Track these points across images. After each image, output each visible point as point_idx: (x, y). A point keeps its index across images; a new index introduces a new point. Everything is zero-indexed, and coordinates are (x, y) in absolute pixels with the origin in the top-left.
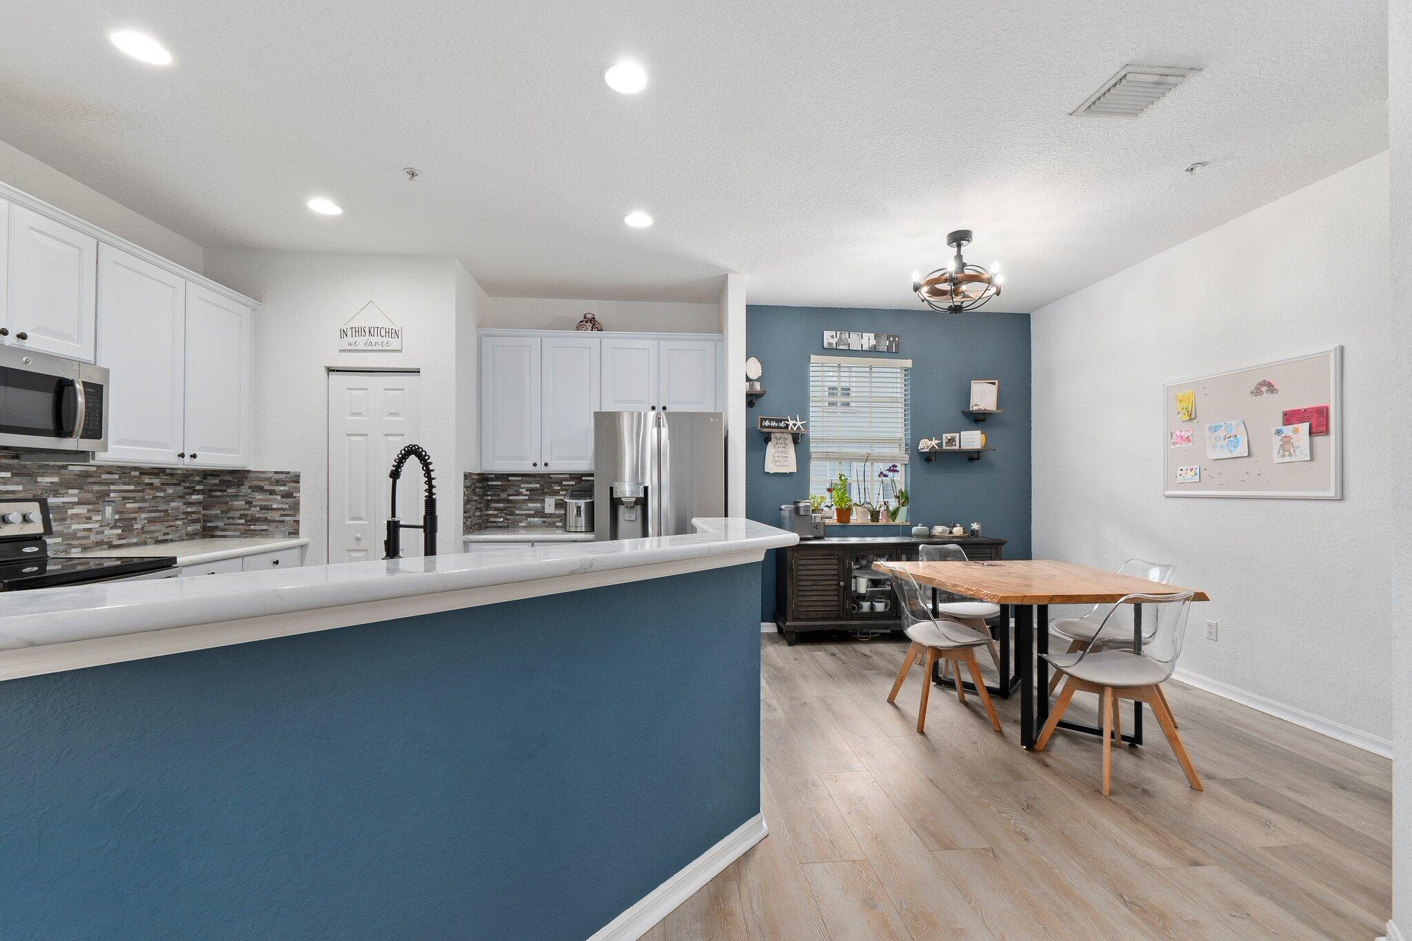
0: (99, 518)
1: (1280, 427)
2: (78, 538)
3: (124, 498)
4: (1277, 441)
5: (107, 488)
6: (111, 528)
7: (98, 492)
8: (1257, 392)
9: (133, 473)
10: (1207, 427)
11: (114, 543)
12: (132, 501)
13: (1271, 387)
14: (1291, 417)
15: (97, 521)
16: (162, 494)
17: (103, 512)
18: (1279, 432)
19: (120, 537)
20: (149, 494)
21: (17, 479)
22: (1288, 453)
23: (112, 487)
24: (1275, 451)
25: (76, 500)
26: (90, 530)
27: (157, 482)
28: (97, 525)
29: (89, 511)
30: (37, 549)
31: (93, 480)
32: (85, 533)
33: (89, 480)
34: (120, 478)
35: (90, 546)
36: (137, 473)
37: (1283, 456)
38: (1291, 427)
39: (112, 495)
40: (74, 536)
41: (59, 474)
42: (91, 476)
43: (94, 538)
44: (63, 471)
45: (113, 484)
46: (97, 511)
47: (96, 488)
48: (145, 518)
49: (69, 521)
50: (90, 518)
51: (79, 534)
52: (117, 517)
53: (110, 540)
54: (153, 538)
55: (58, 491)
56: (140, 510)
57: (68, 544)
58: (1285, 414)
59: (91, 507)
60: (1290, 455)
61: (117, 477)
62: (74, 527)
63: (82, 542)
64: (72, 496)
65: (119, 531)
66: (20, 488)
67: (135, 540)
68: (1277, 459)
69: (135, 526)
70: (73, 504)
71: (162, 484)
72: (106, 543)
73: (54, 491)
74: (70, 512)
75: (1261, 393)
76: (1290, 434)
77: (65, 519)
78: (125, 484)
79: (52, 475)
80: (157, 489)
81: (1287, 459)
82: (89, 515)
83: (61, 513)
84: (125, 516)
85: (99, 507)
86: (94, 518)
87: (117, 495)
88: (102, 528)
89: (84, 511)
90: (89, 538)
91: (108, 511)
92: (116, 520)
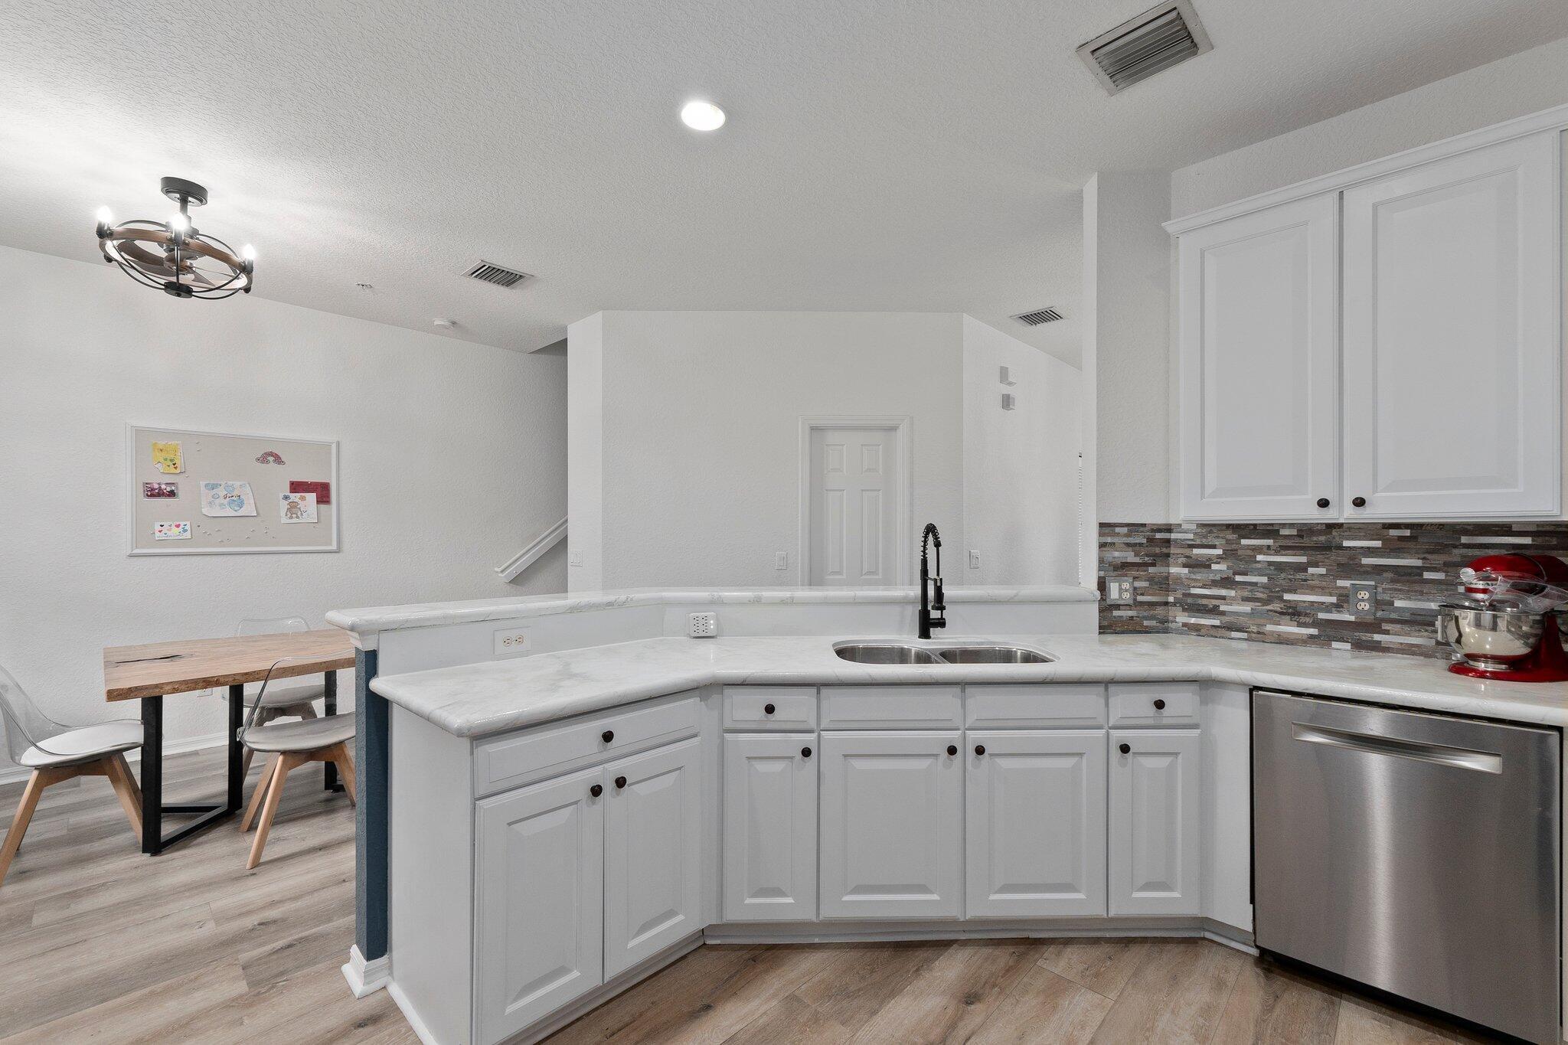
1: (288, 494)
4: (284, 505)
8: (264, 459)
10: (203, 483)
13: (278, 459)
14: (297, 487)
18: (286, 498)
22: (295, 515)
24: (283, 514)
37: (291, 518)
38: (298, 495)
58: (292, 484)
60: (297, 517)
68: (284, 520)
75: (268, 462)
76: (297, 500)
81: (295, 520)
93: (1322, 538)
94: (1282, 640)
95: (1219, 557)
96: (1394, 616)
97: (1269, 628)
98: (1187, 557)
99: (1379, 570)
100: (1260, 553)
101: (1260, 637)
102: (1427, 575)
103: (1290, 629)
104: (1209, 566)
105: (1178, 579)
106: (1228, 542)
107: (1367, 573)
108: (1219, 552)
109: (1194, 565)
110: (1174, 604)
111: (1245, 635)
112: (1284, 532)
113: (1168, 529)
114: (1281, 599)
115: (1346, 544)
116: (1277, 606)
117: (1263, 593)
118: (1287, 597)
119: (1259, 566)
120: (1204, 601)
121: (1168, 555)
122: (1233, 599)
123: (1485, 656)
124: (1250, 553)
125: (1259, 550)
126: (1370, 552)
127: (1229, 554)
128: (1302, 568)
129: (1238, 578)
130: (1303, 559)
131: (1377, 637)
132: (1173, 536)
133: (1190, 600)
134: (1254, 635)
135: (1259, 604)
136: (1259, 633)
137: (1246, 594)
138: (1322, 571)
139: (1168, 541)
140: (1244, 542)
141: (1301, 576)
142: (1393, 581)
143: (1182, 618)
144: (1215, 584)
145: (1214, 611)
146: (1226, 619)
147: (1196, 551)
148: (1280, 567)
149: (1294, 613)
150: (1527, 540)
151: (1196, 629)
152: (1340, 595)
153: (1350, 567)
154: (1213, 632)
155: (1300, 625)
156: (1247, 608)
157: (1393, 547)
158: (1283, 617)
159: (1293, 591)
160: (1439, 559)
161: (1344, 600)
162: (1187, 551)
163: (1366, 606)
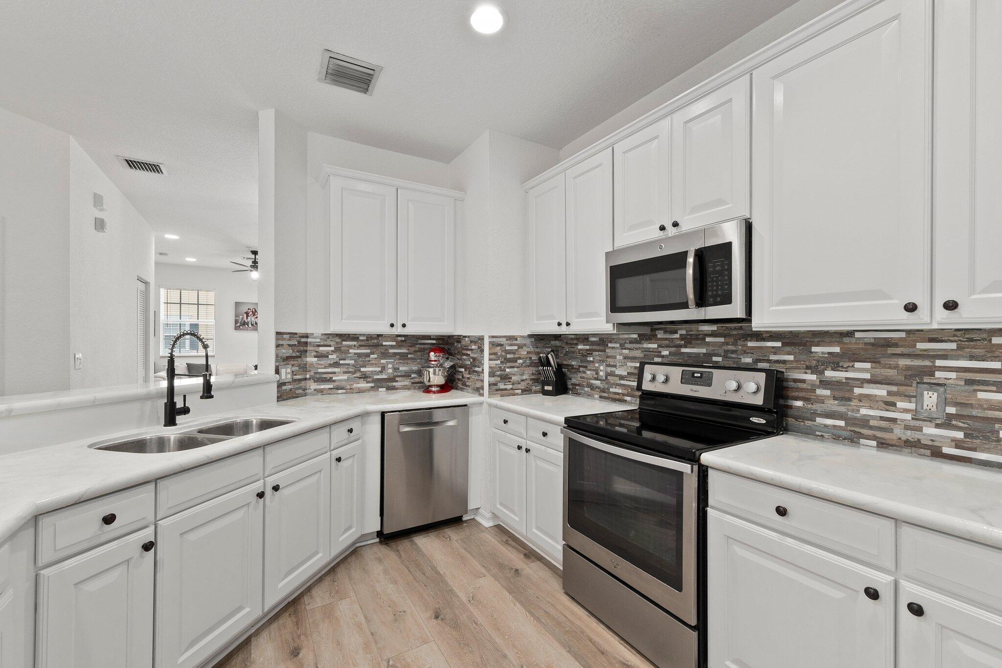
0: (912, 406)
2: (871, 428)
3: (969, 382)
5: (927, 363)
6: (938, 426)
7: (908, 368)
11: (946, 450)
12: (994, 388)
15: (906, 411)
17: (918, 398)
19: (958, 444)
21: (788, 349)
23: (939, 363)
25: (867, 376)
26: (894, 420)
28: (908, 417)
29: (890, 393)
30: (765, 422)
31: (898, 350)
32: (883, 424)
33: (890, 351)
34: (959, 348)
35: (894, 443)
39: (938, 374)
40: (864, 422)
41: (839, 343)
42: (898, 346)
43: (899, 432)
44: (846, 340)
45: (944, 357)
46: (905, 396)
47: (903, 362)
49: (854, 403)
50: (894, 405)
51: (872, 423)
52: (951, 410)
53: (935, 444)
55: (838, 363)
57: (855, 433)
59: (894, 389)
61: (953, 346)
62: (864, 411)
63: (879, 434)
64: (862, 370)
65: (960, 435)
66: (791, 358)
69: (1001, 434)
70: (862, 382)
72: (926, 447)
73: (833, 363)
74: (857, 391)
77: (849, 400)
78: (972, 358)
79: (830, 344)
82: (891, 399)
83: (843, 391)
84: (975, 412)
85: (911, 390)
86: (900, 405)
87: (953, 375)
88: (917, 423)
89: (881, 392)
90: (890, 430)
91: (930, 399)
92: (950, 417)
93: (376, 341)
94: (360, 391)
95: (333, 351)
96: (399, 374)
97: (355, 386)
98: (316, 352)
99: (395, 354)
100: (351, 349)
101: (351, 391)
102: (409, 356)
103: (363, 385)
104: (328, 357)
105: (312, 364)
106: (337, 343)
107: (391, 356)
108: (332, 348)
109: (320, 356)
110: (310, 379)
111: (344, 391)
112: (361, 338)
113: (306, 336)
114: (360, 371)
115: (384, 343)
116: (358, 375)
117: (352, 369)
118: (362, 369)
119: (350, 355)
120: (325, 376)
121: (306, 351)
122: (339, 373)
123: (434, 385)
124: (347, 348)
125: (350, 347)
126: (392, 347)
127: (337, 350)
128: (368, 355)
129: (341, 362)
130: (368, 351)
131: (394, 384)
132: (309, 340)
133: (318, 376)
134: (348, 390)
135: (350, 374)
136: (351, 389)
137: (345, 370)
138: (375, 356)
139: (306, 343)
141: (367, 359)
142: (399, 359)
143: (313, 386)
144: (331, 366)
145: (330, 380)
146: (336, 384)
147: (321, 349)
148: (359, 355)
149: (365, 377)
150: (434, 342)
151: (321, 391)
152: (382, 367)
153: (385, 355)
154: (329, 392)
155: (368, 382)
156: (345, 377)
157: (399, 345)
158: (361, 379)
159: (364, 366)
160: (412, 349)
161: (384, 368)
162: (317, 349)
163: (390, 371)
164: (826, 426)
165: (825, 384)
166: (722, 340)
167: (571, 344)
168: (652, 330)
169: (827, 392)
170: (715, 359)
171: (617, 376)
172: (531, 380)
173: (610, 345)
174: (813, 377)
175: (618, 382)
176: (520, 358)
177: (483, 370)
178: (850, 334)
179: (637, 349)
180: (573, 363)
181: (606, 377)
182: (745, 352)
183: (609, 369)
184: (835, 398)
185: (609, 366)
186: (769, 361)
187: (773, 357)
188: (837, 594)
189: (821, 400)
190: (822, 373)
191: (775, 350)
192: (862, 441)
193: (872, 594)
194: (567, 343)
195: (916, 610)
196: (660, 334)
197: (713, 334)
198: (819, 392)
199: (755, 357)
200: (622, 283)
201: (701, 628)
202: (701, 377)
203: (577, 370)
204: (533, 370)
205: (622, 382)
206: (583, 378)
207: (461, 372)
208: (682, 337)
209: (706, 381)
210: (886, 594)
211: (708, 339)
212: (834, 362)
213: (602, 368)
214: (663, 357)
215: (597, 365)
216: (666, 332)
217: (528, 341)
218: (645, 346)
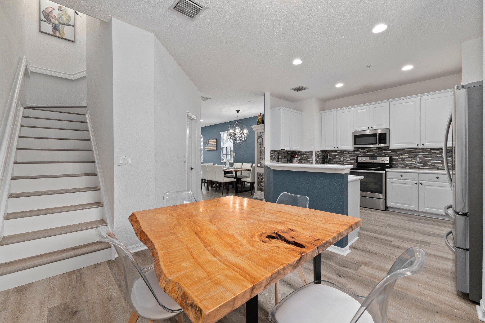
0: (415, 161)
2: (408, 165)
3: (423, 156)
5: (417, 154)
6: (419, 164)
7: (414, 155)
9: (427, 150)
11: (420, 167)
12: (427, 157)
15: (414, 162)
16: (440, 155)
17: (416, 160)
20: (434, 155)
21: (392, 152)
23: (419, 154)
25: (408, 156)
26: (412, 163)
27: (438, 152)
28: (414, 163)
29: (411, 159)
30: (389, 166)
31: (413, 152)
32: (410, 164)
33: (411, 152)
35: (412, 167)
36: (429, 150)
39: (419, 155)
40: (407, 164)
41: (402, 151)
42: (412, 151)
43: (413, 165)
44: (404, 150)
45: (420, 153)
48: (433, 162)
49: (405, 161)
50: (412, 161)
52: (421, 161)
54: (436, 168)
56: (431, 160)
57: (405, 166)
59: (412, 158)
61: (421, 151)
62: (407, 163)
63: (410, 166)
64: (407, 155)
65: (422, 165)
66: (393, 154)
67: (428, 168)
69: (428, 164)
70: (406, 158)
71: (440, 152)
72: (417, 167)
74: (406, 159)
77: (404, 161)
78: (424, 153)
79: (401, 151)
80: (438, 154)
82: (411, 160)
83: (403, 159)
84: (424, 161)
85: (415, 158)
86: (413, 161)
87: (421, 155)
88: (416, 164)
89: (410, 159)
90: (412, 165)
91: (418, 159)
92: (421, 162)
93: (280, 152)
99: (284, 156)
129: (275, 158)
130: (279, 155)
140: (275, 153)
150: (290, 153)
157: (284, 153)
163: (283, 161)
164: (400, 166)
165: (400, 158)
166: (377, 151)
167: (330, 153)
168: (358, 149)
169: (400, 160)
170: (375, 155)
171: (347, 160)
172: (321, 162)
173: (344, 153)
174: (398, 157)
175: (347, 161)
176: (319, 157)
177: (312, 159)
178: (404, 149)
179: (353, 153)
180: (331, 158)
181: (343, 161)
182: (383, 153)
183: (344, 159)
184: (402, 161)
185: (343, 158)
186: (388, 155)
187: (389, 154)
188: (410, 186)
189: (399, 161)
190: (399, 156)
191: (390, 153)
192: (407, 168)
193: (416, 184)
194: (328, 153)
195: (421, 184)
196: (360, 150)
197: (375, 150)
198: (399, 160)
199: (385, 154)
200: (357, 139)
201: (386, 199)
202: (374, 159)
203: (333, 159)
204: (321, 159)
205: (349, 161)
206: (335, 161)
207: (301, 161)
208: (367, 151)
209: (376, 159)
210: (417, 183)
211: (373, 151)
212: (402, 154)
213: (341, 158)
214: (361, 155)
215: (340, 158)
216: (362, 149)
217: (320, 152)
218: (356, 153)
